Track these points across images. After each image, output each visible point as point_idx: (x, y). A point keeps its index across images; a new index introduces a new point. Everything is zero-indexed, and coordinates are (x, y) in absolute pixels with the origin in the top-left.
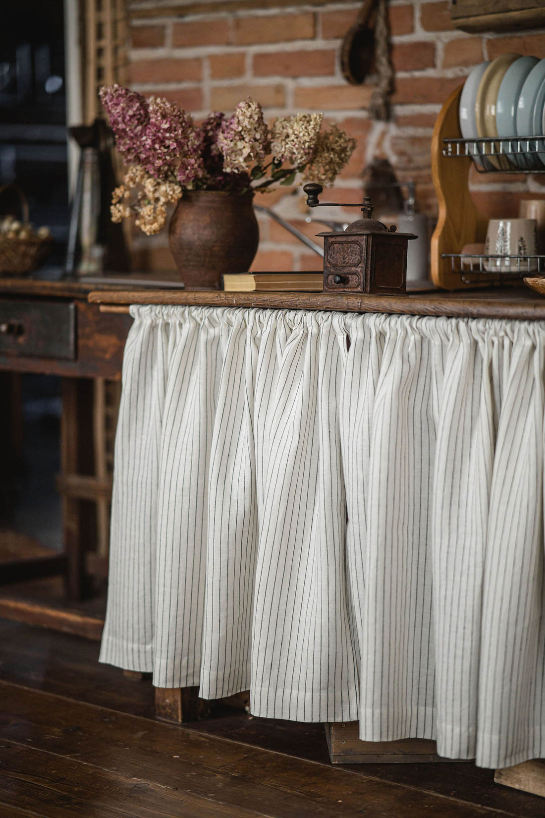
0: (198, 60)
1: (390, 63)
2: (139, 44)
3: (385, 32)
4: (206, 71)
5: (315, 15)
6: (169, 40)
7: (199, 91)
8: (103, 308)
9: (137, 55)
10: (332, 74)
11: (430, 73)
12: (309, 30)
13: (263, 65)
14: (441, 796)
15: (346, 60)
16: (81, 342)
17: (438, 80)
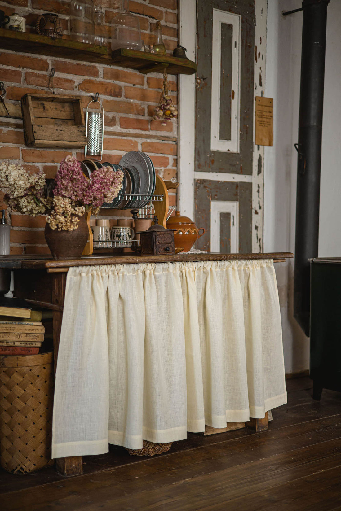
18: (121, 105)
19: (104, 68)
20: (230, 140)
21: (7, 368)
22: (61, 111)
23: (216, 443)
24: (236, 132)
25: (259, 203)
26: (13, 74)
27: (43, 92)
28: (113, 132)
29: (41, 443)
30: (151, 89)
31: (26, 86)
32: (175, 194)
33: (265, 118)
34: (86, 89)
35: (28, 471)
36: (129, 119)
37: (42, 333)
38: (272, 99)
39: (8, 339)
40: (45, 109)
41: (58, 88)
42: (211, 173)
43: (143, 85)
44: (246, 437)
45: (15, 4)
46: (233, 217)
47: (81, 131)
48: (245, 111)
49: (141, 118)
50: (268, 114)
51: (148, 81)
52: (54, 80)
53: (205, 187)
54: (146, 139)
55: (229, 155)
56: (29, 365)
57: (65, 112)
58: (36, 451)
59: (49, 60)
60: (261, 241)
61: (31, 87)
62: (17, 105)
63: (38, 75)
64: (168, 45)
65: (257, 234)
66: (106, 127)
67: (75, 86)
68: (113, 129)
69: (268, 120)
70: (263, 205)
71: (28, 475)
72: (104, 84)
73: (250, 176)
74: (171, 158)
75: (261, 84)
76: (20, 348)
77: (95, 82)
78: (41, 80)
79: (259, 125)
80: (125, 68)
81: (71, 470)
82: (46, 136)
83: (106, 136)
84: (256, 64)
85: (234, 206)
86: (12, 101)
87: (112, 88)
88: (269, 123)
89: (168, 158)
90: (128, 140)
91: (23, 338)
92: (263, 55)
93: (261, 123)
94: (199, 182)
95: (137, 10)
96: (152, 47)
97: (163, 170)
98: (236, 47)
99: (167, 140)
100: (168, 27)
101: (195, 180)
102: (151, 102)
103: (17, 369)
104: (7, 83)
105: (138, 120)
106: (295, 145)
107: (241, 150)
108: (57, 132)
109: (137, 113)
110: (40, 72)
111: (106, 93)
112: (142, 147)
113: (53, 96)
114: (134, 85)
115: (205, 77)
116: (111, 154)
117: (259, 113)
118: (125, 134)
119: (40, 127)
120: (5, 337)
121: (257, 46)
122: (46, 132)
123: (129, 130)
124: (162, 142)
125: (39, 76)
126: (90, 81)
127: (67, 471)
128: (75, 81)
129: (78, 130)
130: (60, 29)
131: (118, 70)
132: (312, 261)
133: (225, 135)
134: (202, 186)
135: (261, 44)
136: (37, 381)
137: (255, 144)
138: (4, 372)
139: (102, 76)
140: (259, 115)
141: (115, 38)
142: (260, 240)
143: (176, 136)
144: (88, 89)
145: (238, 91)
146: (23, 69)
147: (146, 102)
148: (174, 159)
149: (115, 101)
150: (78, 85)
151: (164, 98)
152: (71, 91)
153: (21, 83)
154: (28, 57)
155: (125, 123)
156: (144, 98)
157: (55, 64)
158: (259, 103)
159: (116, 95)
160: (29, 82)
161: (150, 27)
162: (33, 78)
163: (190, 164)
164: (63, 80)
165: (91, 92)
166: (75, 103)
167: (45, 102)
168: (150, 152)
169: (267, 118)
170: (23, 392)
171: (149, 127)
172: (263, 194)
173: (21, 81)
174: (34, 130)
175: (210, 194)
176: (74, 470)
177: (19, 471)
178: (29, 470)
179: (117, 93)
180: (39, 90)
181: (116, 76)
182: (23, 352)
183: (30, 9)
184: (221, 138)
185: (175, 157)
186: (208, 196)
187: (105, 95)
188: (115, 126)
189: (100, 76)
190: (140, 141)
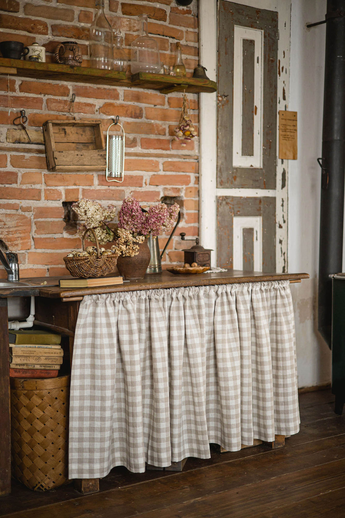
11: (14, 186)
17: (19, 189)
18: (141, 127)
19: (124, 90)
20: (253, 155)
21: (26, 391)
22: (82, 135)
23: (231, 461)
24: (259, 147)
25: (283, 217)
26: (35, 101)
27: (64, 117)
28: (134, 153)
29: (60, 461)
30: (172, 109)
31: (47, 112)
32: (197, 212)
33: (288, 132)
34: (107, 112)
35: (47, 488)
36: (149, 139)
37: (60, 356)
38: (296, 113)
39: (28, 362)
40: (67, 134)
41: (79, 112)
42: (233, 189)
43: (163, 105)
44: (261, 455)
45: (36, 33)
46: (257, 232)
47: (101, 155)
48: (268, 126)
49: (162, 137)
50: (292, 128)
51: (169, 101)
52: (74, 105)
53: (227, 203)
54: (167, 159)
55: (252, 170)
56: (48, 388)
57: (87, 136)
58: (55, 469)
59: (70, 85)
60: (286, 255)
61: (52, 113)
62: (39, 131)
63: (59, 100)
64: (189, 65)
65: (281, 248)
66: (127, 148)
67: (95, 110)
68: (134, 150)
69: (292, 134)
70: (288, 219)
71: (47, 492)
72: (125, 107)
73: (274, 190)
74: (193, 176)
75: (284, 98)
76: (40, 371)
77: (116, 105)
78: (62, 105)
79: (283, 140)
80: (145, 89)
81: (88, 488)
82: (67, 161)
83: (127, 158)
84: (279, 79)
85: (257, 221)
86: (34, 127)
87: (133, 109)
88: (293, 137)
89: (189, 177)
90: (149, 161)
91: (43, 361)
92: (286, 69)
93: (285, 137)
94: (221, 199)
95: (157, 31)
96: (172, 68)
97: (184, 188)
98: (258, 62)
99: (189, 159)
100: (189, 46)
101: (217, 197)
102: (172, 121)
103: (35, 392)
104: (29, 110)
105: (159, 140)
106: (318, 159)
107: (264, 165)
108: (78, 157)
109: (157, 133)
110: (60, 98)
111: (126, 115)
112: (163, 167)
113: (74, 121)
114: (155, 105)
115: (226, 94)
116: (132, 175)
117: (283, 127)
118: (146, 155)
119: (61, 153)
120: (25, 360)
121: (280, 60)
122: (66, 158)
123: (150, 151)
124: (183, 160)
125: (60, 102)
126: (111, 104)
127: (84, 489)
128: (95, 105)
129: (98, 154)
130: (79, 57)
131: (138, 92)
132: (333, 277)
133: (248, 150)
134: (224, 203)
135: (284, 57)
136: (55, 403)
137: (279, 158)
138: (24, 394)
139: (123, 98)
140: (283, 129)
141: (136, 60)
142: (284, 254)
143: (198, 155)
144: (109, 112)
145: (261, 106)
146: (44, 96)
147: (167, 122)
148: (196, 177)
149: (136, 123)
150: (99, 109)
151: (184, 119)
152: (91, 115)
153: (42, 110)
154: (49, 84)
155: (146, 144)
156: (164, 118)
157: (76, 89)
158: (283, 117)
159: (137, 117)
160: (51, 108)
161: (170, 47)
162: (54, 104)
163: (212, 181)
164: (84, 104)
165: (112, 115)
166: (95, 127)
167: (66, 128)
168: (171, 171)
169: (291, 132)
170: (42, 413)
171: (170, 146)
172: (288, 207)
173: (43, 107)
174: (55, 157)
175: (233, 211)
176: (91, 487)
177: (39, 488)
178: (49, 487)
179: (138, 115)
180: (60, 116)
181: (138, 98)
182: (43, 375)
183: (50, 37)
184: (243, 154)
185: (197, 175)
186: (230, 213)
187: (125, 117)
188: (135, 148)
189: (121, 99)
190: (161, 161)
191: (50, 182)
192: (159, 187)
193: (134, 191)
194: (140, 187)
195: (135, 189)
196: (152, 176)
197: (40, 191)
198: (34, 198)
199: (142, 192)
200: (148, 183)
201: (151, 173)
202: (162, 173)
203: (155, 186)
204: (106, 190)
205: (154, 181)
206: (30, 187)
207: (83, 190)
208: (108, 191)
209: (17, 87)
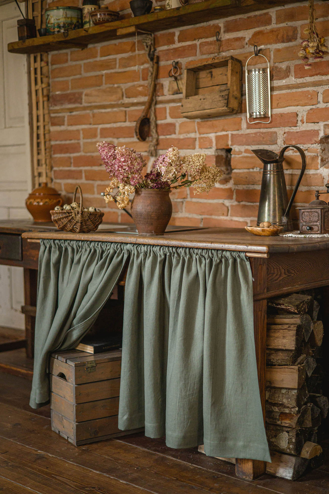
0: (78, 131)
1: (157, 131)
2: (53, 124)
3: (154, 119)
4: (82, 136)
5: (125, 111)
6: (66, 123)
7: (79, 143)
8: (29, 240)
9: (53, 129)
10: (133, 137)
11: (173, 136)
12: (123, 119)
13: (105, 133)
14: (174, 459)
15: (138, 131)
16: (24, 253)
17: (177, 139)
18: (294, 51)
19: (277, 11)
26: (190, 49)
28: (286, 85)
31: (200, 57)
40: (213, 76)
41: (228, 50)
54: (328, 86)
59: (221, 23)
61: (204, 57)
63: (210, 42)
67: (245, 43)
68: (286, 82)
72: (274, 31)
82: (190, 107)
87: (285, 32)
90: (304, 92)
104: (185, 59)
108: (200, 101)
110: (212, 39)
111: (277, 41)
112: (322, 97)
116: (282, 112)
118: (300, 85)
122: (190, 104)
123: (305, 79)
126: (259, 33)
128: (245, 37)
129: (220, 95)
131: (294, 8)
139: (275, 22)
144: (257, 43)
146: (198, 41)
149: (287, 48)
150: (248, 41)
152: (241, 50)
153: (196, 55)
154: (202, 27)
155: (300, 72)
157: (227, 25)
159: (289, 40)
160: (203, 52)
162: (206, 47)
164: (233, 40)
165: (261, 45)
167: (214, 70)
173: (197, 53)
179: (290, 37)
181: (291, 16)
187: (276, 43)
188: (287, 79)
189: (273, 22)
190: (321, 89)
191: (202, 130)
192: (320, 124)
193: (288, 132)
194: (294, 127)
195: (289, 129)
196: (308, 111)
197: (195, 139)
198: (189, 147)
199: (297, 132)
200: (305, 121)
201: (309, 108)
202: (322, 105)
203: (313, 124)
204: (256, 133)
205: (312, 118)
206: (186, 137)
207: (232, 135)
208: (258, 134)
209: (176, 38)
